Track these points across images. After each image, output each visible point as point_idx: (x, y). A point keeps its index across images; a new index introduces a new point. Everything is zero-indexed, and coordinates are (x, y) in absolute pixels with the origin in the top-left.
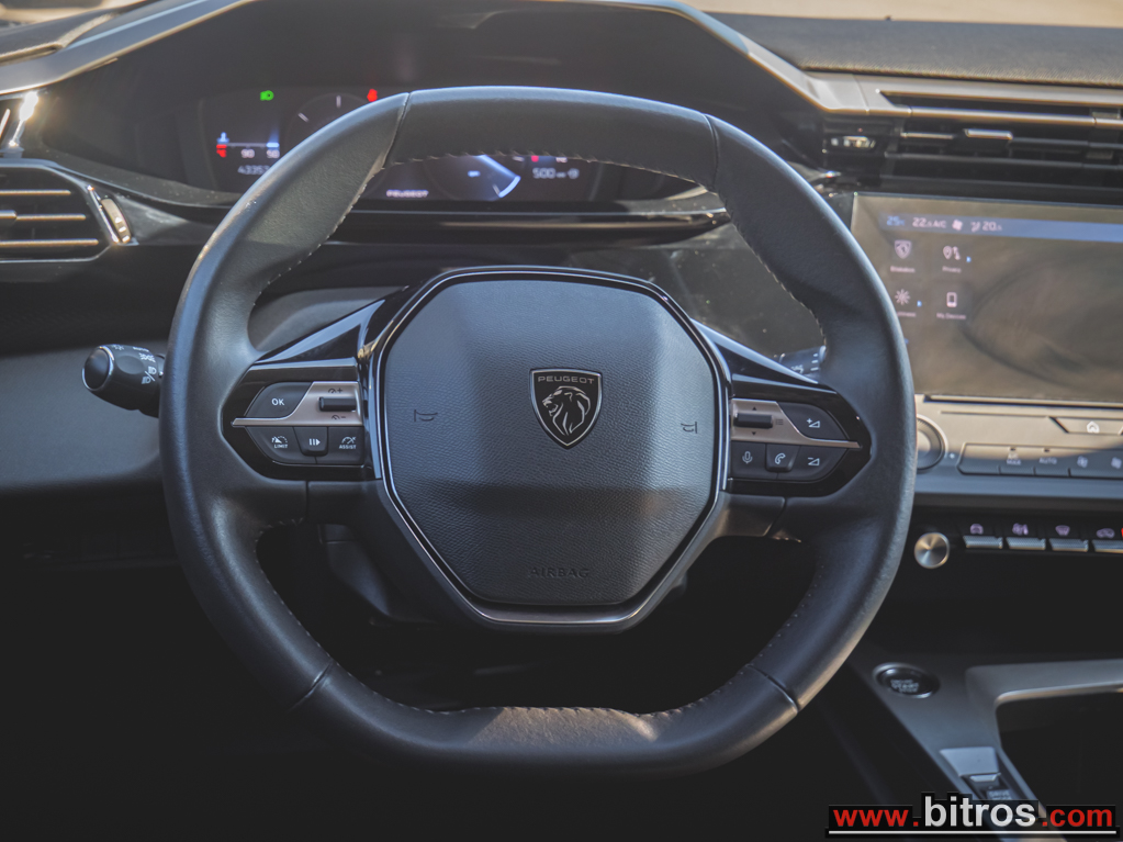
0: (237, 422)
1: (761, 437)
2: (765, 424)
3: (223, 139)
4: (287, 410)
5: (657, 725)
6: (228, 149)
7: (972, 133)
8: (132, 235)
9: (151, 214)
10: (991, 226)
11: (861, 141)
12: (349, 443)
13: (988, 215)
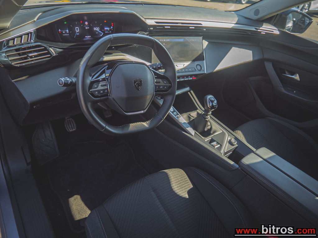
0: (91, 90)
1: (159, 84)
2: (159, 82)
3: (60, 30)
4: (97, 87)
5: (147, 124)
6: (61, 32)
7: (166, 27)
8: (55, 53)
9: (58, 50)
10: (168, 40)
11: (152, 29)
12: (106, 91)
13: (168, 38)
